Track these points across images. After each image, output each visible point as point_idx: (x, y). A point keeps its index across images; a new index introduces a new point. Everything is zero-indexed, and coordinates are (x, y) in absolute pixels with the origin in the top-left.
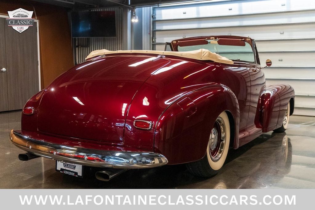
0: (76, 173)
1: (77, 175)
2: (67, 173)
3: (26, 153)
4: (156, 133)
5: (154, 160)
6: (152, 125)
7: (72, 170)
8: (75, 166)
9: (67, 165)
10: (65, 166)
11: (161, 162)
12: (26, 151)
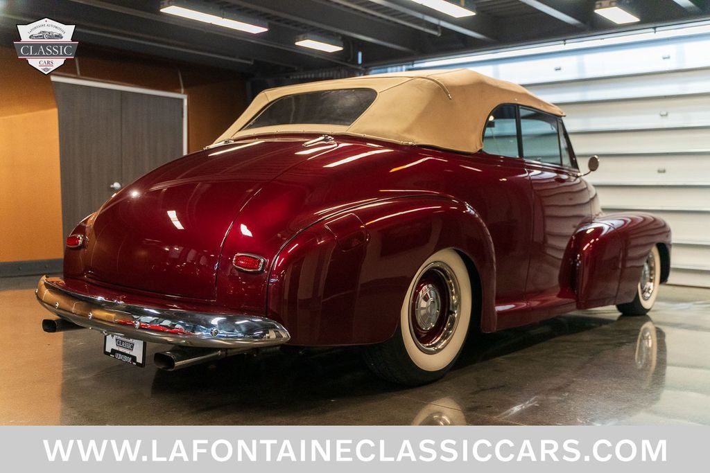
0: (134, 358)
1: (136, 362)
2: (120, 357)
3: (57, 320)
4: (273, 280)
5: (268, 333)
6: (264, 263)
7: (128, 352)
8: (133, 345)
9: (122, 341)
10: (119, 343)
11: (279, 336)
12: (58, 315)
